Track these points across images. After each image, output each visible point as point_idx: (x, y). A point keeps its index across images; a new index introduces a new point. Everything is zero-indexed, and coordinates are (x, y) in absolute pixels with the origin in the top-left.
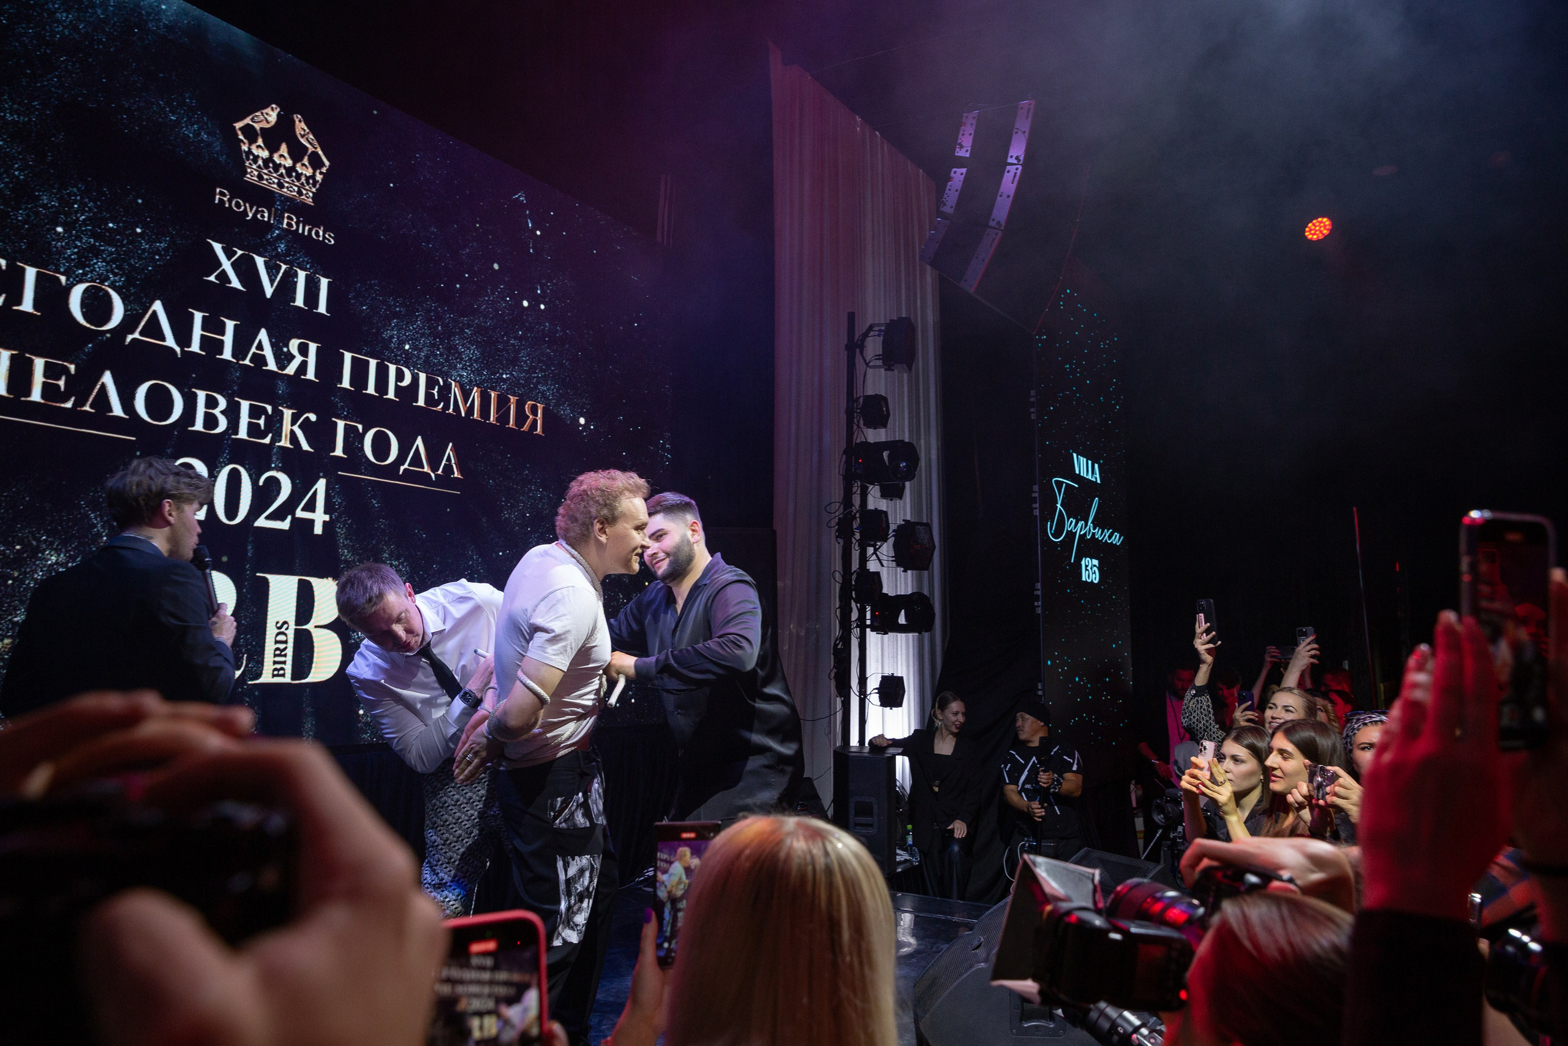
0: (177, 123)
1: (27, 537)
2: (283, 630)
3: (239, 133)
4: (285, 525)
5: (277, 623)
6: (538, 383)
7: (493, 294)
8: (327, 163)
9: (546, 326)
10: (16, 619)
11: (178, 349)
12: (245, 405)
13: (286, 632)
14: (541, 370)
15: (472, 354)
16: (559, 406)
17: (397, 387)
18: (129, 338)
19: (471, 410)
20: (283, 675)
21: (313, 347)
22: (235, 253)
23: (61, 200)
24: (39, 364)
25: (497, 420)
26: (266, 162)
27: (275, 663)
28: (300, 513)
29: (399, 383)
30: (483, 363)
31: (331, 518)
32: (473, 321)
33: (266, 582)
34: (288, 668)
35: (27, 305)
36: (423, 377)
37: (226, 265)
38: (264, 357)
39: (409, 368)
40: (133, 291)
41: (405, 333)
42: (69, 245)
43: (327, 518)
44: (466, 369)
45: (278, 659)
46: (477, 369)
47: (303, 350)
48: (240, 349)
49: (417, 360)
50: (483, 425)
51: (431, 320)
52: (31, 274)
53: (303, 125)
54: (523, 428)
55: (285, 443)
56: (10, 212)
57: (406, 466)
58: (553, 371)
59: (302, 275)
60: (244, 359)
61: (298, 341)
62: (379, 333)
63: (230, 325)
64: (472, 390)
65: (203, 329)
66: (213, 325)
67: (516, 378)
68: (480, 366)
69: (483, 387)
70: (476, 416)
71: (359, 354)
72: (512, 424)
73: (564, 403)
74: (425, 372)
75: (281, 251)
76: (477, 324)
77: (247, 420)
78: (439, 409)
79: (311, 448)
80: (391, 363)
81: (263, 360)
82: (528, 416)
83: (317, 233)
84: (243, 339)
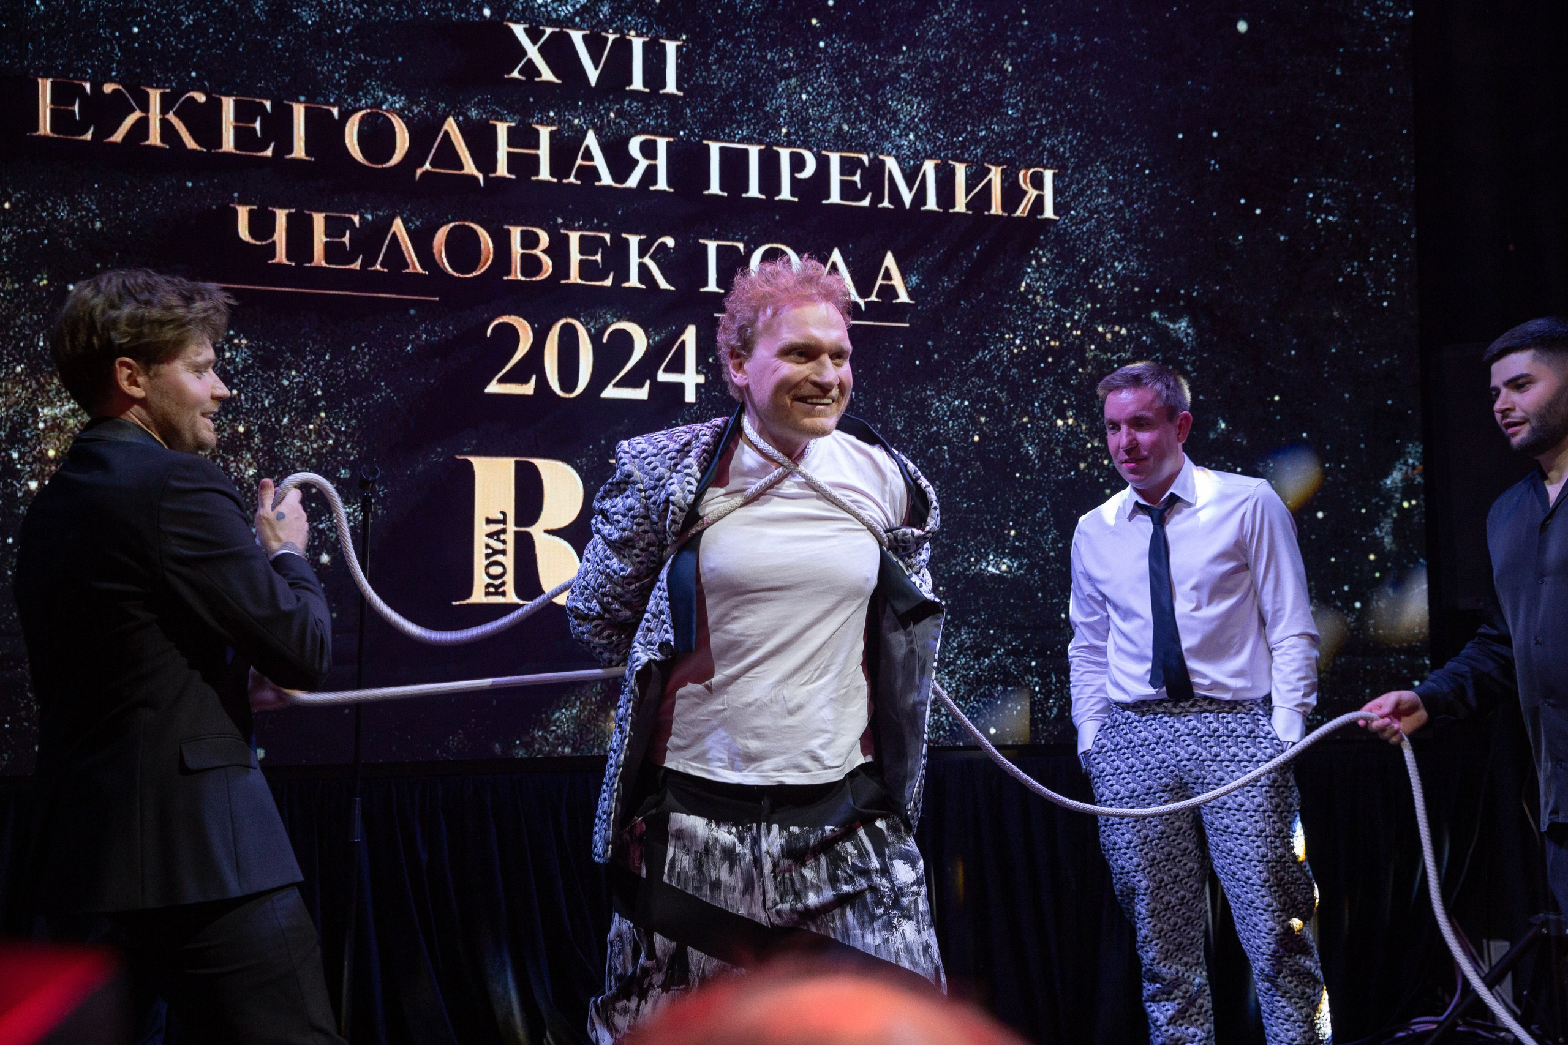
1: (324, 429)
4: (641, 394)
6: (1041, 134)
9: (1052, 39)
10: (321, 526)
11: (481, 177)
12: (574, 238)
14: (1046, 113)
15: (917, 110)
16: (1086, 166)
17: (794, 181)
18: (419, 172)
19: (920, 198)
21: (662, 143)
22: (544, 32)
24: (319, 221)
25: (968, 206)
28: (662, 377)
29: (797, 175)
30: (936, 121)
31: (707, 378)
32: (914, 57)
35: (299, 151)
36: (835, 159)
37: (532, 52)
38: (594, 169)
39: (810, 150)
40: (416, 111)
42: (336, 68)
43: (701, 379)
44: (907, 135)
46: (927, 133)
47: (649, 150)
48: (560, 166)
49: (822, 136)
50: (946, 219)
51: (842, 69)
52: (299, 112)
54: (1015, 209)
55: (634, 281)
56: (268, 41)
58: (1068, 111)
59: (638, 44)
60: (568, 177)
61: (642, 138)
62: (759, 105)
63: (545, 133)
64: (922, 164)
65: (510, 144)
66: (523, 137)
67: (998, 134)
68: (932, 126)
69: (940, 158)
70: (931, 204)
71: (733, 142)
72: (996, 209)
73: (1092, 161)
74: (837, 151)
75: (605, 16)
76: (922, 60)
77: (579, 257)
78: (866, 203)
79: (671, 284)
80: (782, 146)
81: (594, 173)
82: (1025, 193)
84: (564, 149)
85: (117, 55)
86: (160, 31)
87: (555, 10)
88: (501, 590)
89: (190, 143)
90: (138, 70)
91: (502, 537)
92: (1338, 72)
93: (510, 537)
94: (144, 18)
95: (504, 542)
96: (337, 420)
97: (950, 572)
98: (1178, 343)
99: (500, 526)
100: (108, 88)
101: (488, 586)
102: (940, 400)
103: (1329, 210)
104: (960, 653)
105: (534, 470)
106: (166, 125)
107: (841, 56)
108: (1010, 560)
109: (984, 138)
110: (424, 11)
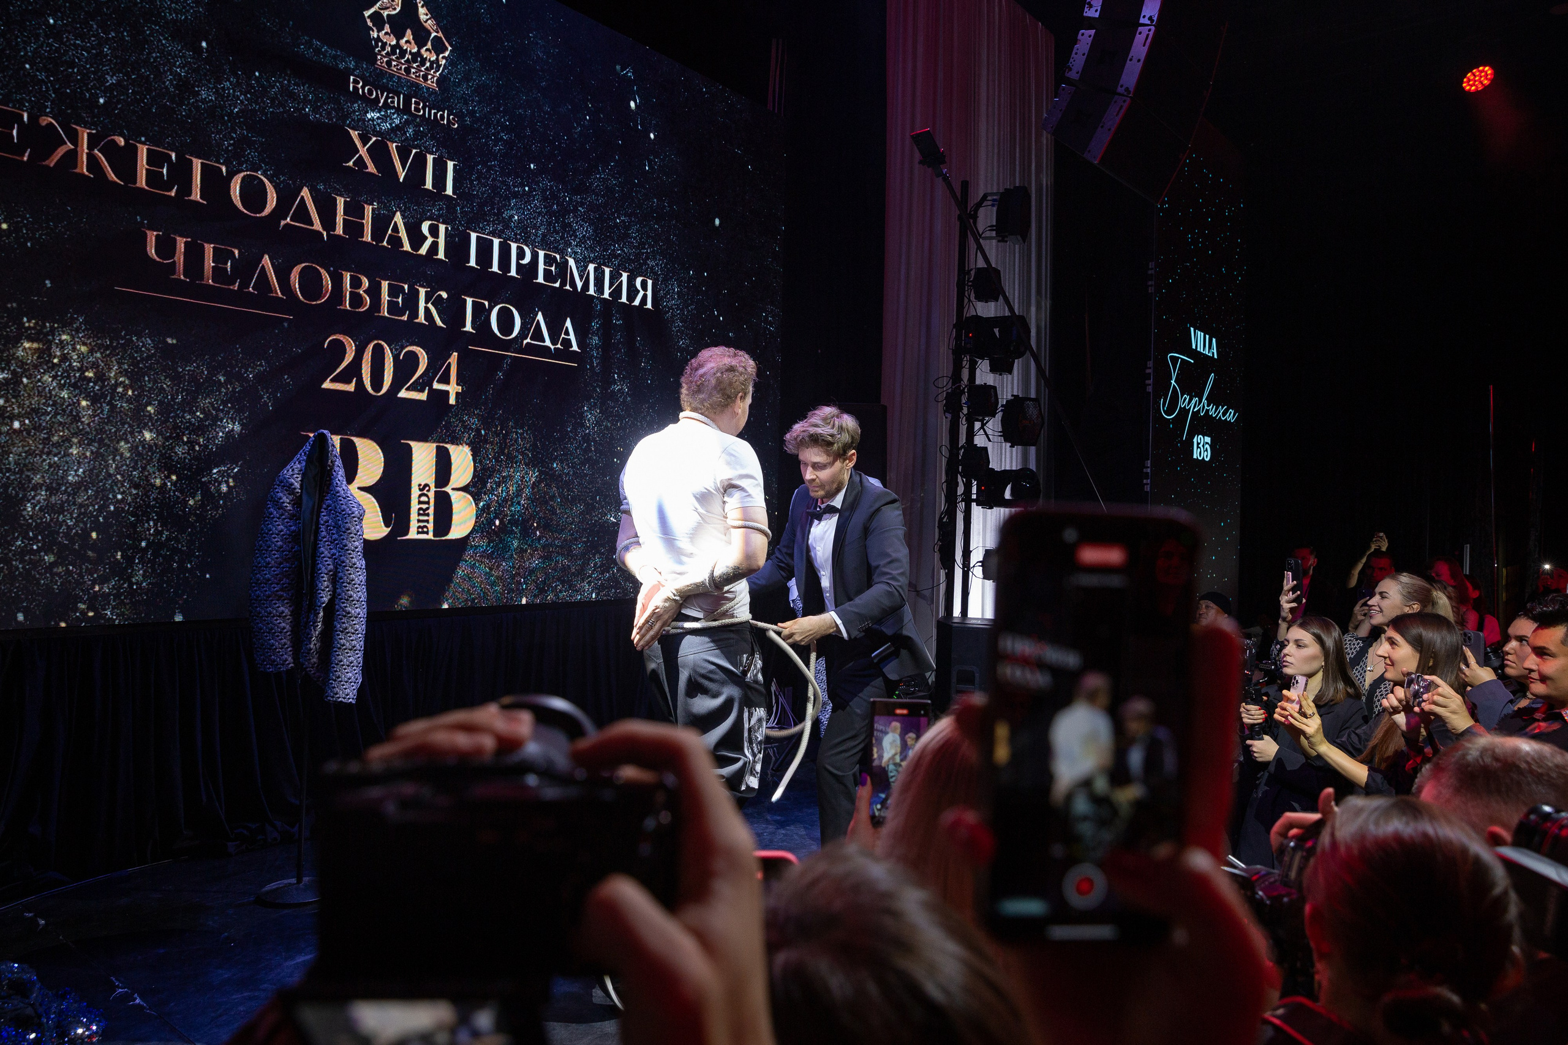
1: (208, 407)
2: (425, 492)
3: (368, 21)
4: (423, 396)
5: (420, 485)
6: (647, 258)
7: (604, 171)
8: (450, 48)
10: (203, 480)
11: (324, 233)
12: (385, 285)
13: (429, 494)
14: (650, 246)
15: (586, 232)
16: (667, 281)
17: (518, 265)
18: (283, 223)
19: (586, 286)
20: (427, 533)
22: (371, 139)
23: (217, 93)
24: (209, 249)
25: (610, 295)
26: (394, 48)
27: (419, 521)
28: (436, 386)
29: (521, 262)
30: (596, 240)
31: (462, 389)
32: (586, 199)
33: (410, 448)
34: (431, 526)
35: (196, 195)
36: (541, 254)
37: (363, 151)
38: (400, 238)
39: (528, 246)
40: (283, 179)
41: (524, 212)
42: (226, 137)
43: (459, 389)
44: (580, 246)
45: (421, 518)
46: (591, 247)
47: (434, 231)
48: (378, 233)
49: (535, 239)
50: (599, 301)
51: (547, 198)
52: (197, 164)
54: (633, 302)
55: (421, 318)
56: (175, 108)
57: (528, 340)
58: (660, 246)
59: (430, 158)
60: (382, 241)
61: (429, 223)
62: (500, 213)
63: (369, 210)
64: (588, 265)
65: (345, 213)
66: (354, 210)
68: (593, 243)
69: (597, 263)
70: (591, 292)
71: (484, 234)
72: (624, 299)
73: (671, 278)
74: (543, 250)
75: (411, 135)
76: (589, 201)
77: (387, 298)
78: (557, 285)
79: (443, 323)
80: (513, 241)
81: (399, 241)
82: (639, 291)
83: (442, 117)
84: (381, 223)
85: (51, 96)
86: (88, 84)
87: (379, 125)
89: (112, 176)
90: (69, 111)
94: (76, 70)
97: (592, 520)
100: (43, 121)
102: (591, 413)
104: (594, 570)
105: (353, 445)
106: (93, 159)
107: (547, 190)
109: (619, 255)
110: (290, 108)
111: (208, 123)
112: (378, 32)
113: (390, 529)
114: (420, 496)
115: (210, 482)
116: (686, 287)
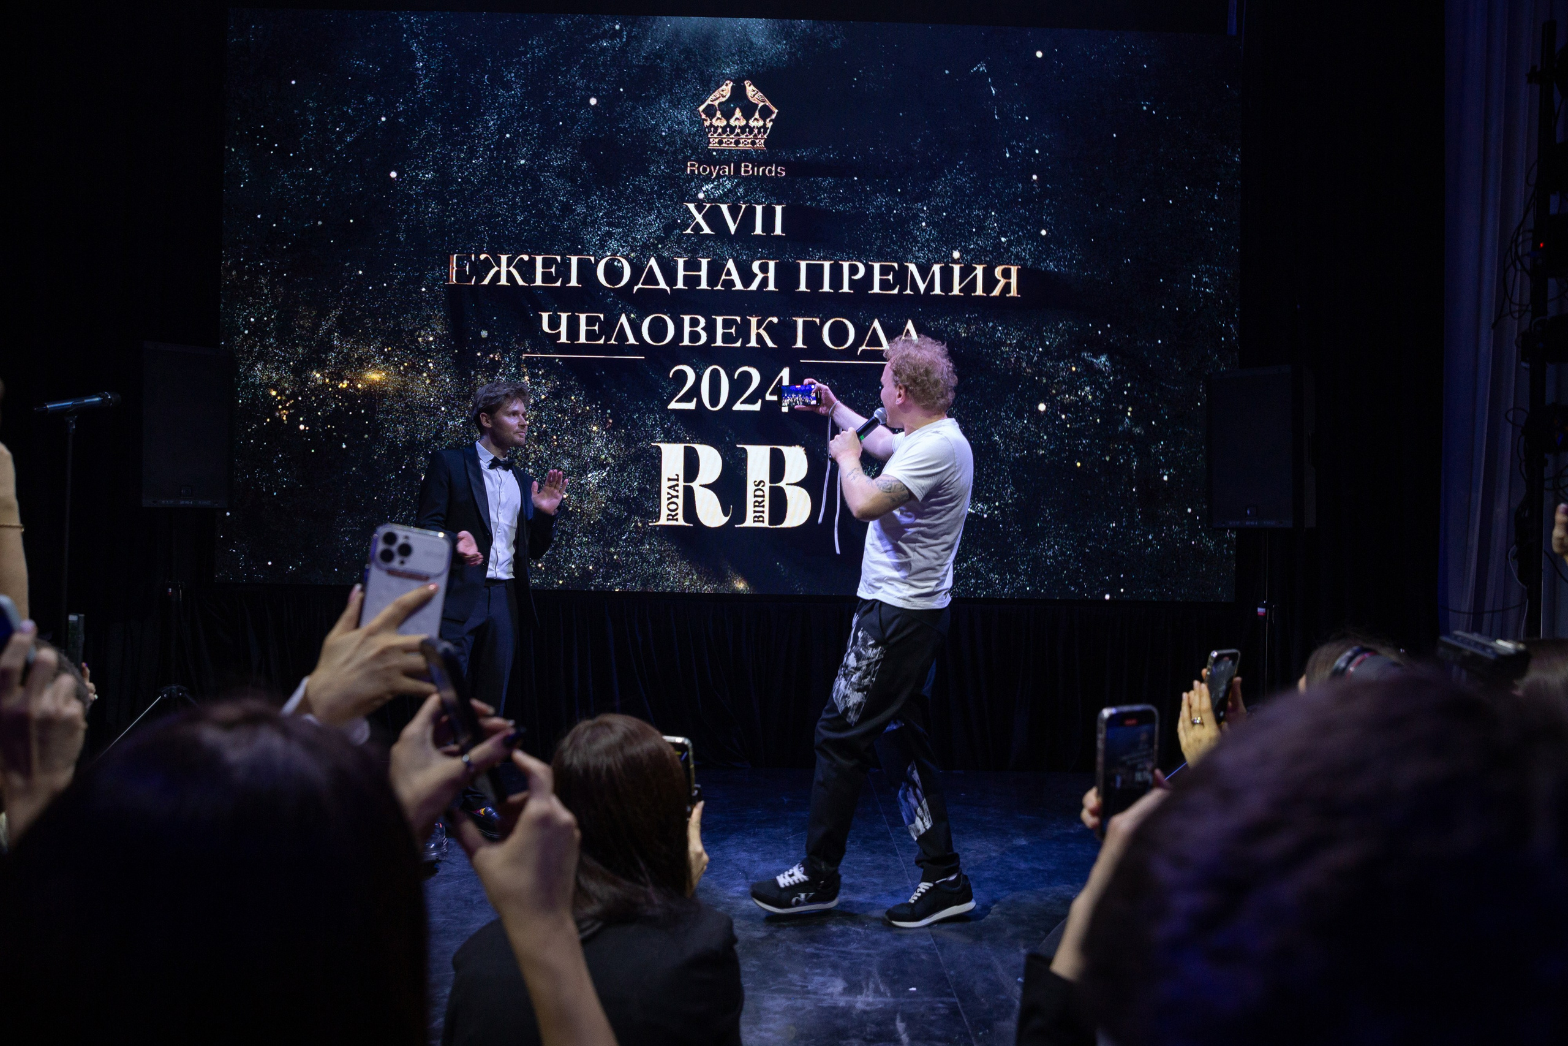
0: (657, 124)
2: (760, 487)
3: (702, 114)
4: (757, 407)
5: (755, 482)
7: (950, 172)
8: (776, 111)
9: (1019, 187)
11: (668, 289)
12: (719, 320)
13: (763, 488)
16: (1039, 263)
17: (851, 281)
18: (636, 288)
19: (930, 286)
20: (763, 521)
21: (772, 264)
22: (706, 206)
23: (587, 207)
25: (961, 291)
26: (724, 129)
27: (755, 512)
28: (769, 397)
29: (853, 277)
33: (745, 451)
34: (766, 516)
35: (574, 282)
36: (877, 267)
37: (699, 218)
38: (732, 281)
39: (862, 262)
40: (635, 256)
42: (594, 236)
44: (923, 250)
45: (757, 509)
46: (935, 248)
47: (764, 268)
48: (713, 279)
49: (869, 254)
50: (946, 299)
52: (574, 260)
53: (752, 87)
54: (992, 292)
55: (753, 343)
56: (560, 225)
57: (863, 347)
59: (759, 209)
60: (717, 286)
61: (759, 262)
63: (704, 263)
64: (932, 267)
65: (685, 270)
66: (692, 265)
67: (981, 247)
68: (938, 244)
69: (944, 263)
70: (937, 290)
71: (815, 260)
72: (979, 292)
73: (1045, 260)
74: (878, 262)
75: (741, 194)
76: (933, 205)
77: (722, 331)
78: (896, 291)
79: (775, 344)
80: (844, 261)
81: (731, 283)
82: (999, 281)
83: (770, 171)
84: (715, 271)
85: (487, 240)
87: (713, 194)
88: (675, 518)
89: (520, 282)
90: (497, 246)
91: (676, 488)
92: (1216, 198)
93: (681, 489)
95: (677, 491)
96: (590, 425)
98: (1100, 371)
99: (675, 483)
100: (483, 257)
101: (669, 515)
103: (1206, 286)
105: (694, 451)
106: (509, 273)
107: (882, 206)
108: (983, 505)
109: (973, 249)
110: (640, 200)
111: (582, 229)
112: (711, 120)
113: (728, 518)
114: (756, 490)
115: (586, 484)
116: (1065, 266)
